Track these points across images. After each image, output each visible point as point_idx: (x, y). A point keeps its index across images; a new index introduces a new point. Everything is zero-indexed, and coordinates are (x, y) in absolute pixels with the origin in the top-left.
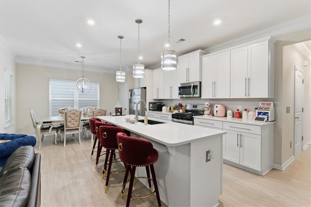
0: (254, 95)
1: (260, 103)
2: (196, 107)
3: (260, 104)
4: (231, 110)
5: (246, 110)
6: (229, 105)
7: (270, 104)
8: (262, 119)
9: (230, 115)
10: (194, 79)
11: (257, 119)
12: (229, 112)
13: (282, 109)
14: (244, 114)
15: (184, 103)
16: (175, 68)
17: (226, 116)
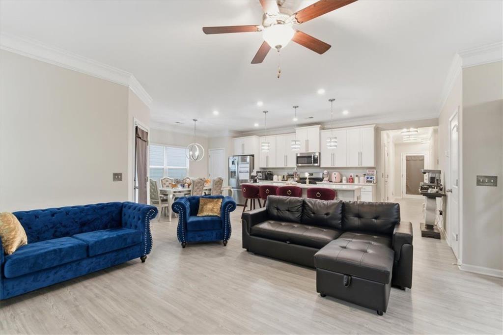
0: (365, 165)
1: (367, 170)
2: (312, 175)
3: (367, 172)
4: (346, 176)
5: (357, 176)
6: (343, 172)
7: (374, 171)
8: (371, 182)
9: (345, 180)
10: (313, 150)
11: (367, 182)
12: (344, 178)
13: (380, 175)
14: (356, 179)
15: (299, 171)
16: (335, 148)
17: (341, 181)
